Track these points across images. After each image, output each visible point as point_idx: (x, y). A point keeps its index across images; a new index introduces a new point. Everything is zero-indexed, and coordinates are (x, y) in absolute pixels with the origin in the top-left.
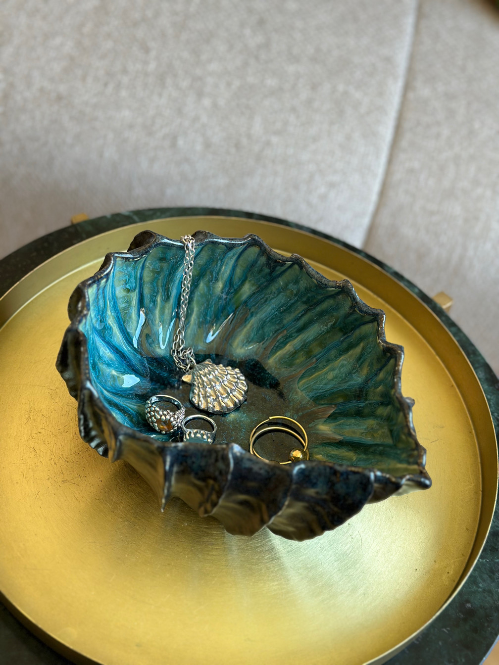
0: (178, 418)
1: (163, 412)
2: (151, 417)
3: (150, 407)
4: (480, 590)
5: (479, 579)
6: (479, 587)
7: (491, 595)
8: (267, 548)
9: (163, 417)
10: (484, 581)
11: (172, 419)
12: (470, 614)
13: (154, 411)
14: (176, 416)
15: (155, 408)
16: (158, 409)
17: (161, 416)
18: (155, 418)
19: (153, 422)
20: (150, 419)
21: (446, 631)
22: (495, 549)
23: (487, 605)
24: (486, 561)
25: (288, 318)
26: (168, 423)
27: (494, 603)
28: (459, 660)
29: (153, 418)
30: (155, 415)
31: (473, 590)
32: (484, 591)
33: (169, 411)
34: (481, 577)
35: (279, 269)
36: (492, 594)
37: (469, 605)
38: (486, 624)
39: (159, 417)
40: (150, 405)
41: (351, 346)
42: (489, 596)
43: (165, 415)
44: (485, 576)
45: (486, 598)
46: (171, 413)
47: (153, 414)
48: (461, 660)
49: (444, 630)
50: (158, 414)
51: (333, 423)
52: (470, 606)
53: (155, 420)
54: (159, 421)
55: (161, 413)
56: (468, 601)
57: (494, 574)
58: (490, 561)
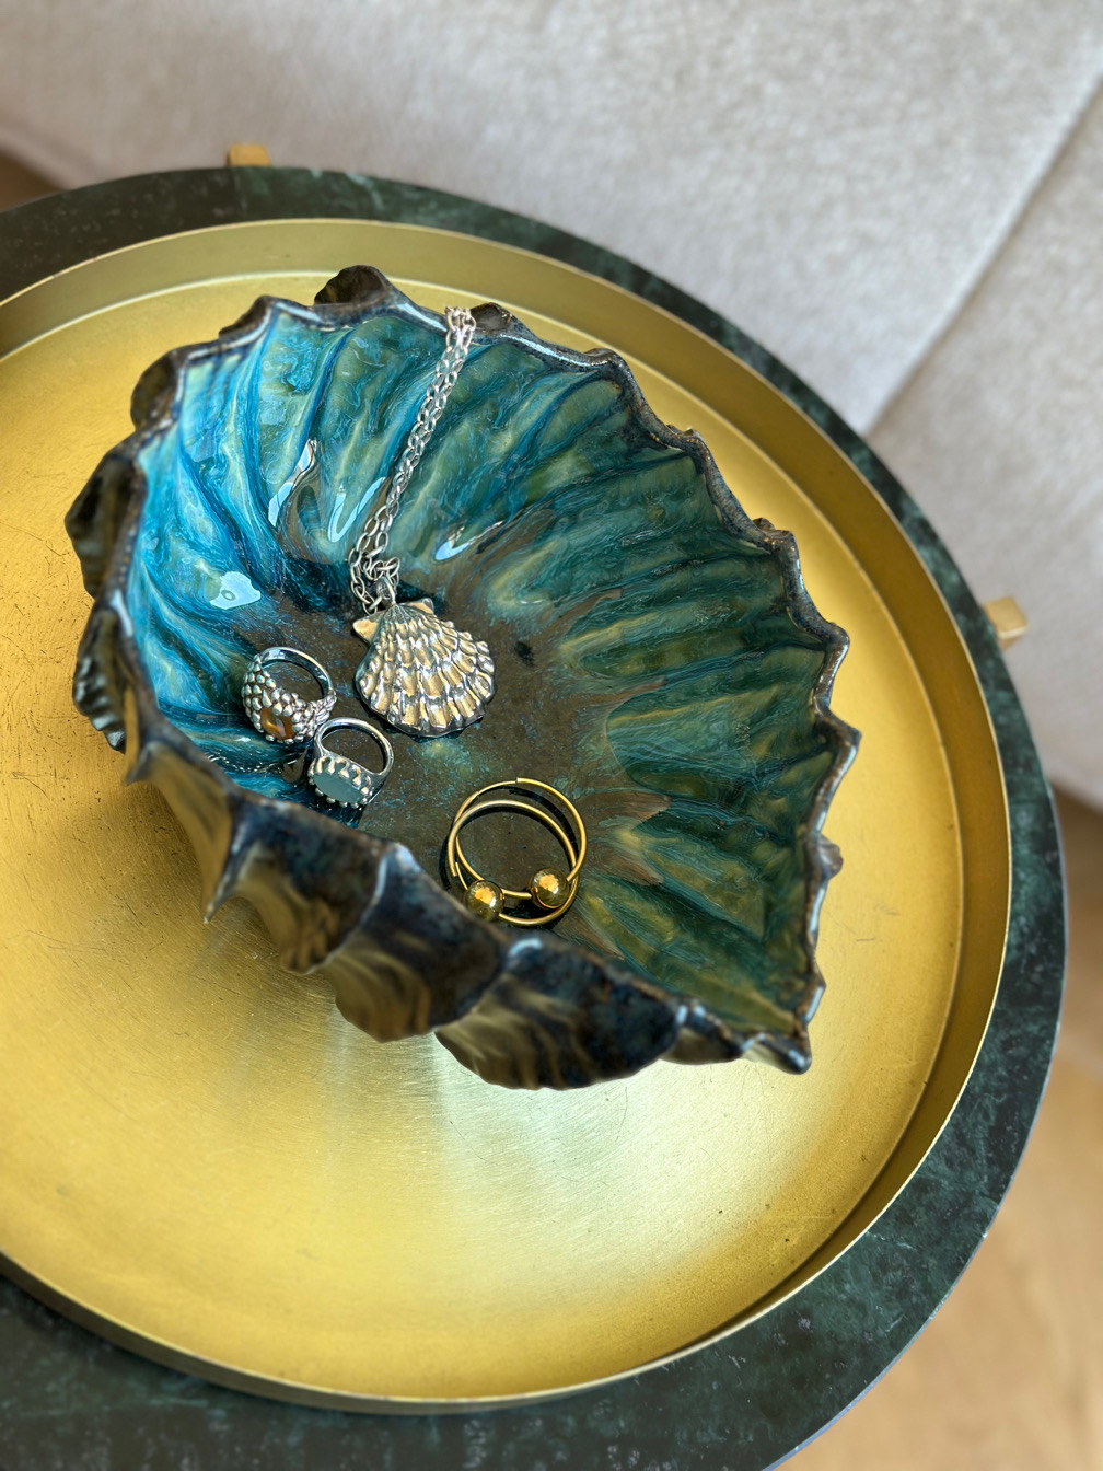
0: (312, 717)
1: (281, 694)
2: (252, 696)
3: (256, 673)
4: (844, 1297)
5: (848, 1271)
6: (843, 1291)
7: (861, 1315)
8: (415, 1064)
9: (279, 707)
10: (858, 1280)
11: (297, 717)
12: (803, 1341)
13: (262, 686)
14: (308, 713)
15: (267, 678)
16: (272, 684)
17: (275, 702)
18: (261, 703)
19: (252, 709)
20: (249, 701)
21: (737, 1364)
22: (909, 1218)
23: (846, 1335)
24: (879, 1239)
25: (637, 566)
26: (287, 721)
27: (862, 1335)
28: (741, 1434)
29: (256, 700)
30: (262, 694)
31: (826, 1293)
32: (851, 1301)
33: (295, 696)
34: (855, 1270)
35: (649, 454)
36: (865, 1314)
37: (805, 1322)
38: (827, 1376)
39: (270, 704)
40: (258, 669)
41: (751, 682)
42: (857, 1316)
43: (284, 704)
44: (864, 1271)
45: (849, 1319)
46: (299, 704)
47: (260, 692)
48: (746, 1436)
49: (734, 1359)
50: (270, 696)
51: (654, 835)
52: (808, 1325)
53: (260, 707)
54: (268, 712)
55: (277, 695)
56: (807, 1314)
57: (885, 1274)
58: (886, 1241)
